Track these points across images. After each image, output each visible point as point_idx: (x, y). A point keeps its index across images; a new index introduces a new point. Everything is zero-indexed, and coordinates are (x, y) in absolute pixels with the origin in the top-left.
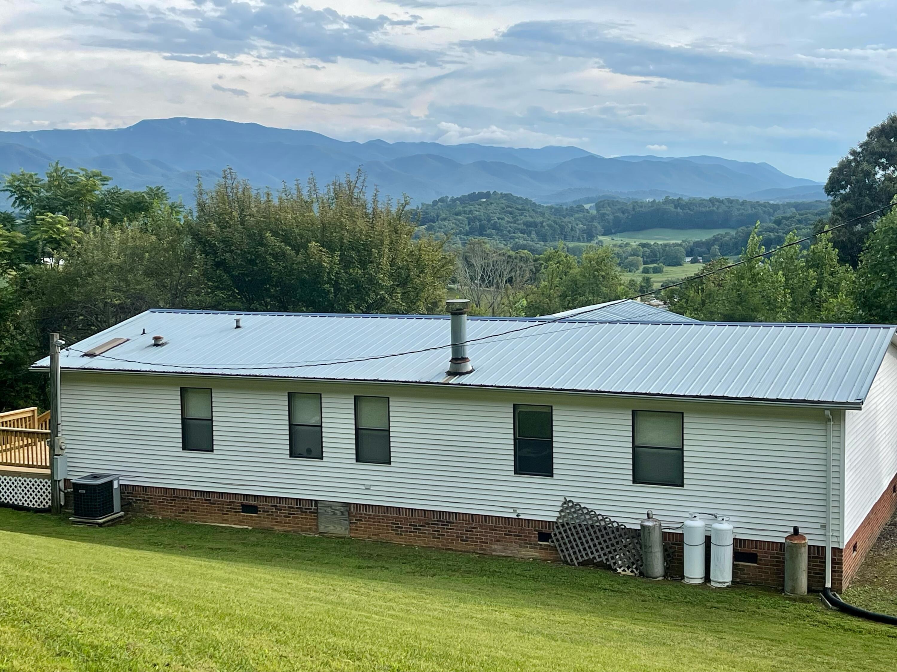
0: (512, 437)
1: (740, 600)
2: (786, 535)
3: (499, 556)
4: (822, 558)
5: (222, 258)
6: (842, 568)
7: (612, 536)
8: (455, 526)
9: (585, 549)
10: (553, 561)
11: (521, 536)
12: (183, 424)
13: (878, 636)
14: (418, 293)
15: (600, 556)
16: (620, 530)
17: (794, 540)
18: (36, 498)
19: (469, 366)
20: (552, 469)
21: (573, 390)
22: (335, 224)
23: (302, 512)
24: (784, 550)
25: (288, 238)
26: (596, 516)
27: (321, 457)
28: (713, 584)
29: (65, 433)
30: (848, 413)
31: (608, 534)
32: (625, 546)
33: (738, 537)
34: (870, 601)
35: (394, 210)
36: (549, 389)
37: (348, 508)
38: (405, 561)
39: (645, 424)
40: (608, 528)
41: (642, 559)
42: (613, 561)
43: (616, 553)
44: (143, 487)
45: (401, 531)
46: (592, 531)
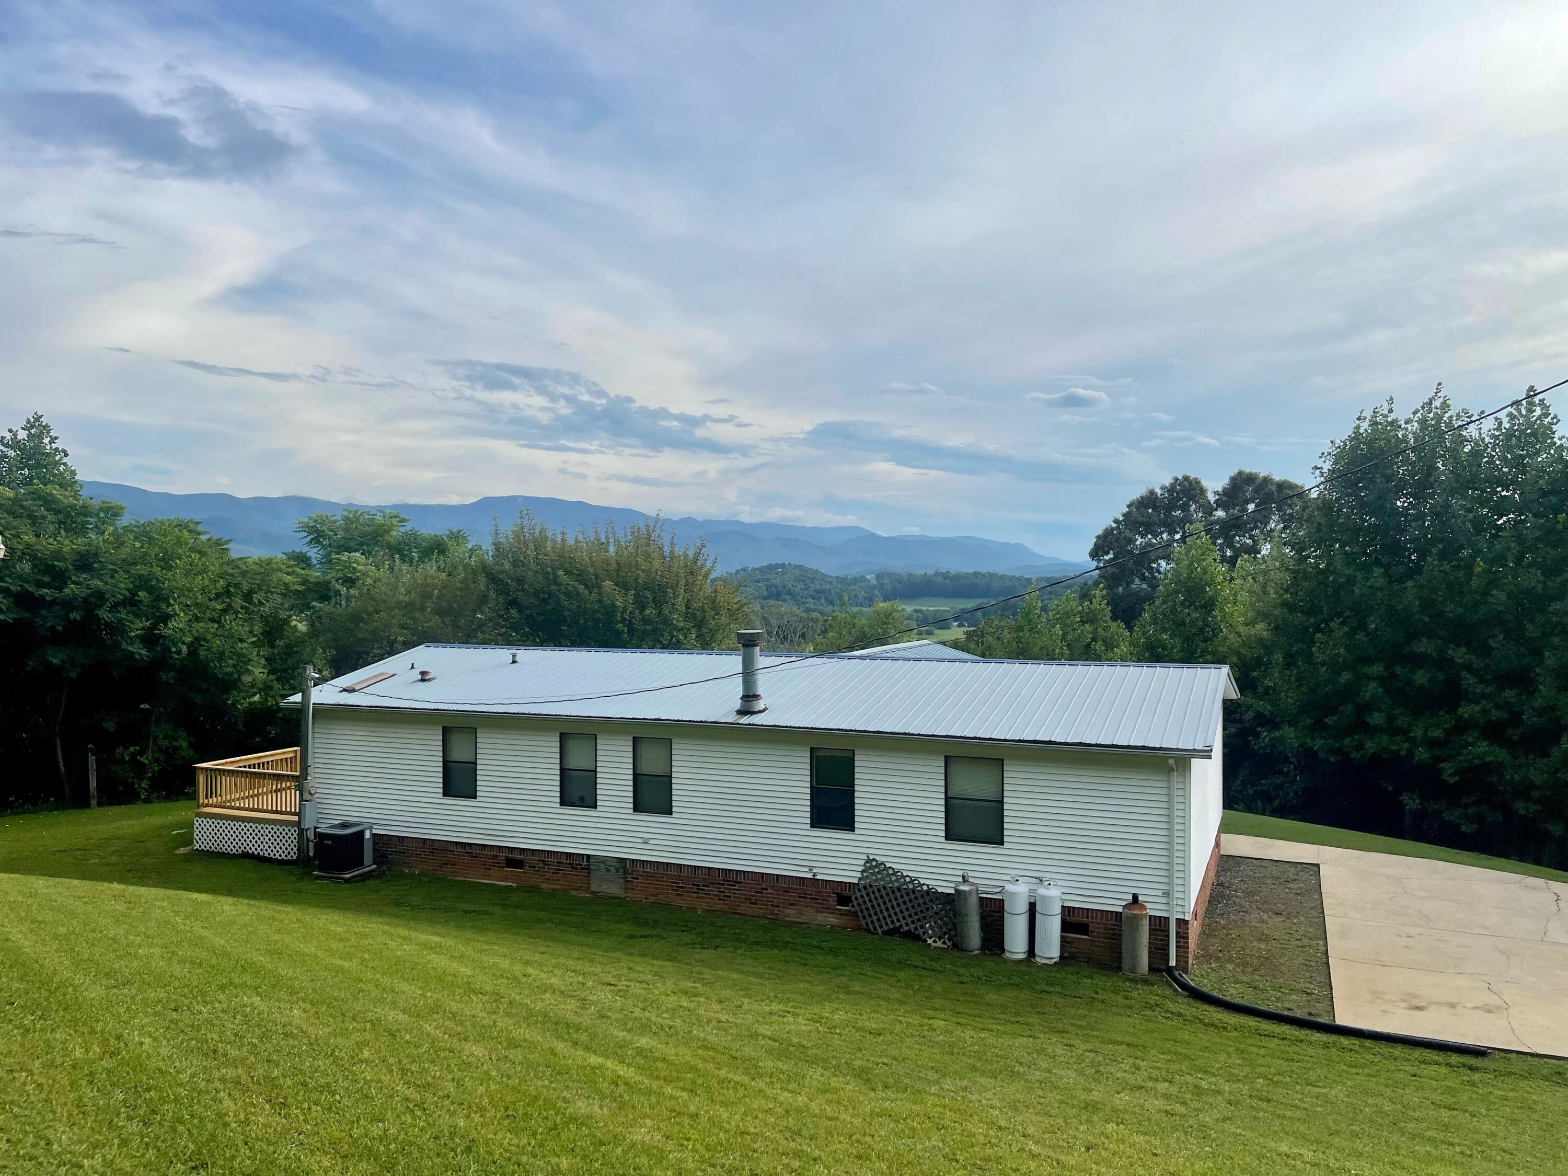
0: (808, 784)
1: (1073, 982)
2: (1124, 903)
3: (792, 922)
4: (1165, 931)
5: (514, 596)
6: (1187, 943)
7: (921, 901)
8: (743, 887)
9: (890, 916)
10: (854, 930)
11: (818, 900)
12: (445, 767)
13: (1247, 1034)
14: (713, 635)
15: (907, 924)
16: (931, 894)
17: (1134, 910)
18: (284, 848)
19: (760, 705)
20: (854, 822)
21: (878, 732)
22: (630, 564)
23: (573, 868)
24: (1121, 921)
25: (581, 577)
26: (903, 877)
27: (595, 806)
28: (1038, 959)
29: (316, 775)
30: (1194, 761)
31: (916, 898)
32: (936, 913)
33: (1067, 904)
34: (1224, 984)
35: (691, 554)
36: (851, 730)
37: (623, 864)
38: (684, 928)
39: (959, 772)
40: (916, 892)
41: (956, 928)
42: (923, 930)
43: (926, 921)
44: (399, 837)
45: (682, 891)
46: (898, 895)
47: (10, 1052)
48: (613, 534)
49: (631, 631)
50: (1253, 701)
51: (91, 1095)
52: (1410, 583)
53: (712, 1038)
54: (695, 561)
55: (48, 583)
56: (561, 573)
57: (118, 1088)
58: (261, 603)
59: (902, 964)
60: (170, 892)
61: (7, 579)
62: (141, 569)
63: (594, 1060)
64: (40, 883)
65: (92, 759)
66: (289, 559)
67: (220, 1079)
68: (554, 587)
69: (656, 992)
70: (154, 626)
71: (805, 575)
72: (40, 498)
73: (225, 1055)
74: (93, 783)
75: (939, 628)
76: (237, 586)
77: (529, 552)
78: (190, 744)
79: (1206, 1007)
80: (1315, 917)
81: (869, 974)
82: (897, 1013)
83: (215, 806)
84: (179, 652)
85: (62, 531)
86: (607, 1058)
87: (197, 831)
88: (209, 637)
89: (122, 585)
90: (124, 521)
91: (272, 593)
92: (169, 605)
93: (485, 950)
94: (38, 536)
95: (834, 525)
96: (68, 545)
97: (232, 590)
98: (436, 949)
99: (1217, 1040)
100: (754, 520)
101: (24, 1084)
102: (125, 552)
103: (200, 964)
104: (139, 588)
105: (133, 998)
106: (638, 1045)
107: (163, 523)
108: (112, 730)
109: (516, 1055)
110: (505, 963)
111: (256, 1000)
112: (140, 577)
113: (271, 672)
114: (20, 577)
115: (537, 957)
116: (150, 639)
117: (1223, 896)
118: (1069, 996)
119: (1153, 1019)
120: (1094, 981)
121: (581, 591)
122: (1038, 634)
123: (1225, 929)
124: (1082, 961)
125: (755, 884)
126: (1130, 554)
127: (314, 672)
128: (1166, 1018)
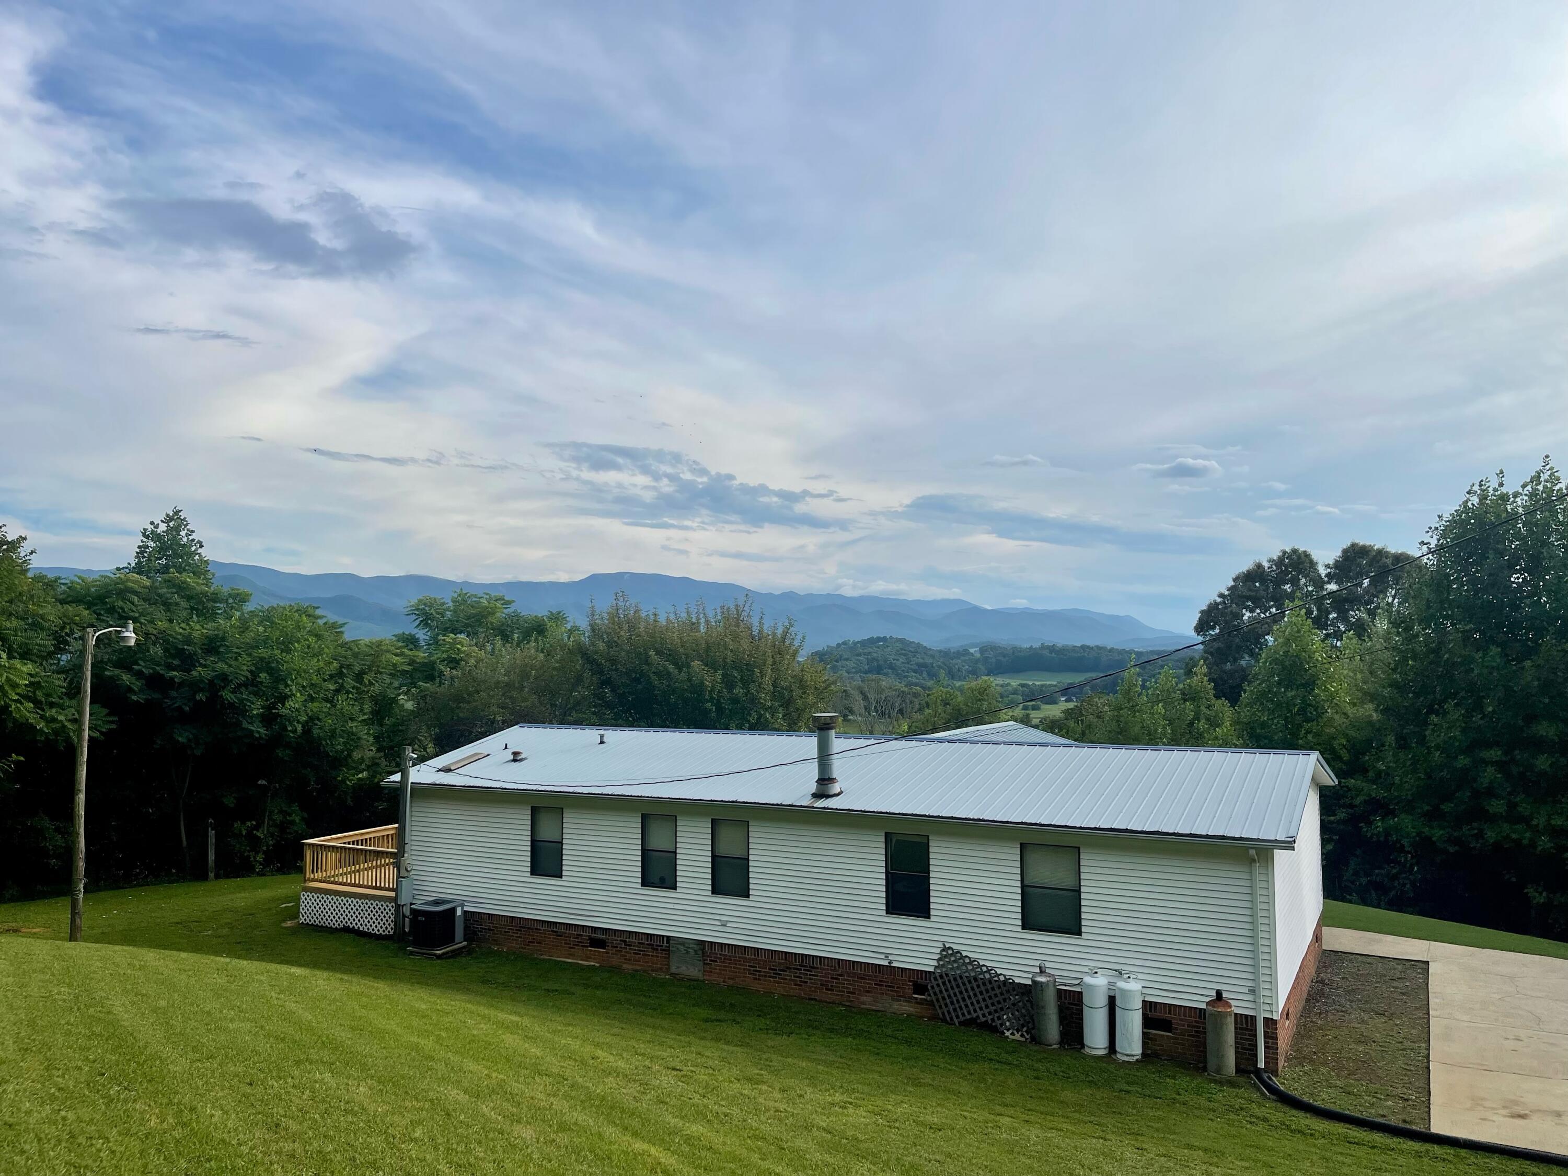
0: (884, 870)
1: (1155, 1081)
2: (1208, 999)
3: (868, 1010)
4: (1251, 1030)
5: (608, 676)
6: (1277, 1044)
7: (998, 991)
8: (819, 972)
9: (966, 1006)
10: (930, 1019)
11: (893, 987)
12: (533, 846)
13: (1335, 1142)
14: (800, 714)
15: (984, 1016)
16: (1007, 984)
17: (1218, 1007)
18: (382, 923)
19: (836, 788)
20: (929, 909)
21: (952, 818)
22: (719, 644)
23: (653, 949)
24: (1205, 1018)
25: (671, 655)
26: (980, 966)
27: (674, 888)
28: (1119, 1056)
29: (413, 853)
30: (1277, 852)
31: (993, 989)
32: (1014, 1005)
33: (1148, 999)
34: (1315, 1088)
35: (779, 632)
36: (925, 816)
37: (702, 947)
38: (760, 1013)
39: (1033, 857)
40: (993, 982)
41: (1033, 1021)
42: (1000, 1022)
43: (1003, 1013)
44: (489, 914)
45: (759, 975)
46: (975, 985)
47: (92, 1120)
48: (704, 614)
49: (720, 709)
50: (1364, 784)
51: (158, 1162)
52: (1528, 663)
53: (765, 1128)
54: (783, 640)
55: (179, 666)
56: (652, 653)
57: (183, 1157)
58: (371, 684)
59: (977, 1057)
60: (273, 967)
61: (141, 662)
62: (263, 652)
63: (639, 1146)
64: (150, 956)
65: (212, 833)
66: (398, 641)
67: (276, 1153)
68: (645, 667)
69: (721, 1079)
70: (273, 706)
71: (908, 649)
72: (174, 586)
73: (286, 1129)
74: (212, 857)
75: (1047, 703)
76: (349, 667)
77: (622, 633)
78: (303, 819)
79: (1294, 1112)
80: (1420, 1018)
81: (942, 1066)
82: (964, 1108)
83: (320, 881)
84: (295, 731)
85: (194, 616)
86: (654, 1144)
87: (303, 905)
88: (322, 716)
89: (244, 667)
90: (249, 607)
91: (381, 673)
92: (287, 686)
93: (559, 1031)
94: (171, 621)
95: (939, 597)
96: (199, 629)
97: (345, 671)
98: (511, 1028)
99: (1301, 1147)
100: (856, 594)
101: (99, 1151)
102: (249, 636)
103: (283, 1040)
104: (260, 670)
105: (213, 1072)
106: (688, 1132)
107: (284, 608)
108: (232, 805)
109: (563, 1138)
110: (575, 1045)
111: (327, 1075)
112: (262, 659)
113: (378, 750)
114: (152, 660)
115: (609, 1039)
116: (269, 718)
117: (1321, 993)
118: (1149, 1096)
119: (1236, 1124)
120: (1177, 1082)
121: (672, 670)
122: (1139, 712)
123: (1322, 1030)
124: (1165, 1060)
125: (831, 970)
126: (1237, 628)
127: (413, 753)
128: (1251, 1123)
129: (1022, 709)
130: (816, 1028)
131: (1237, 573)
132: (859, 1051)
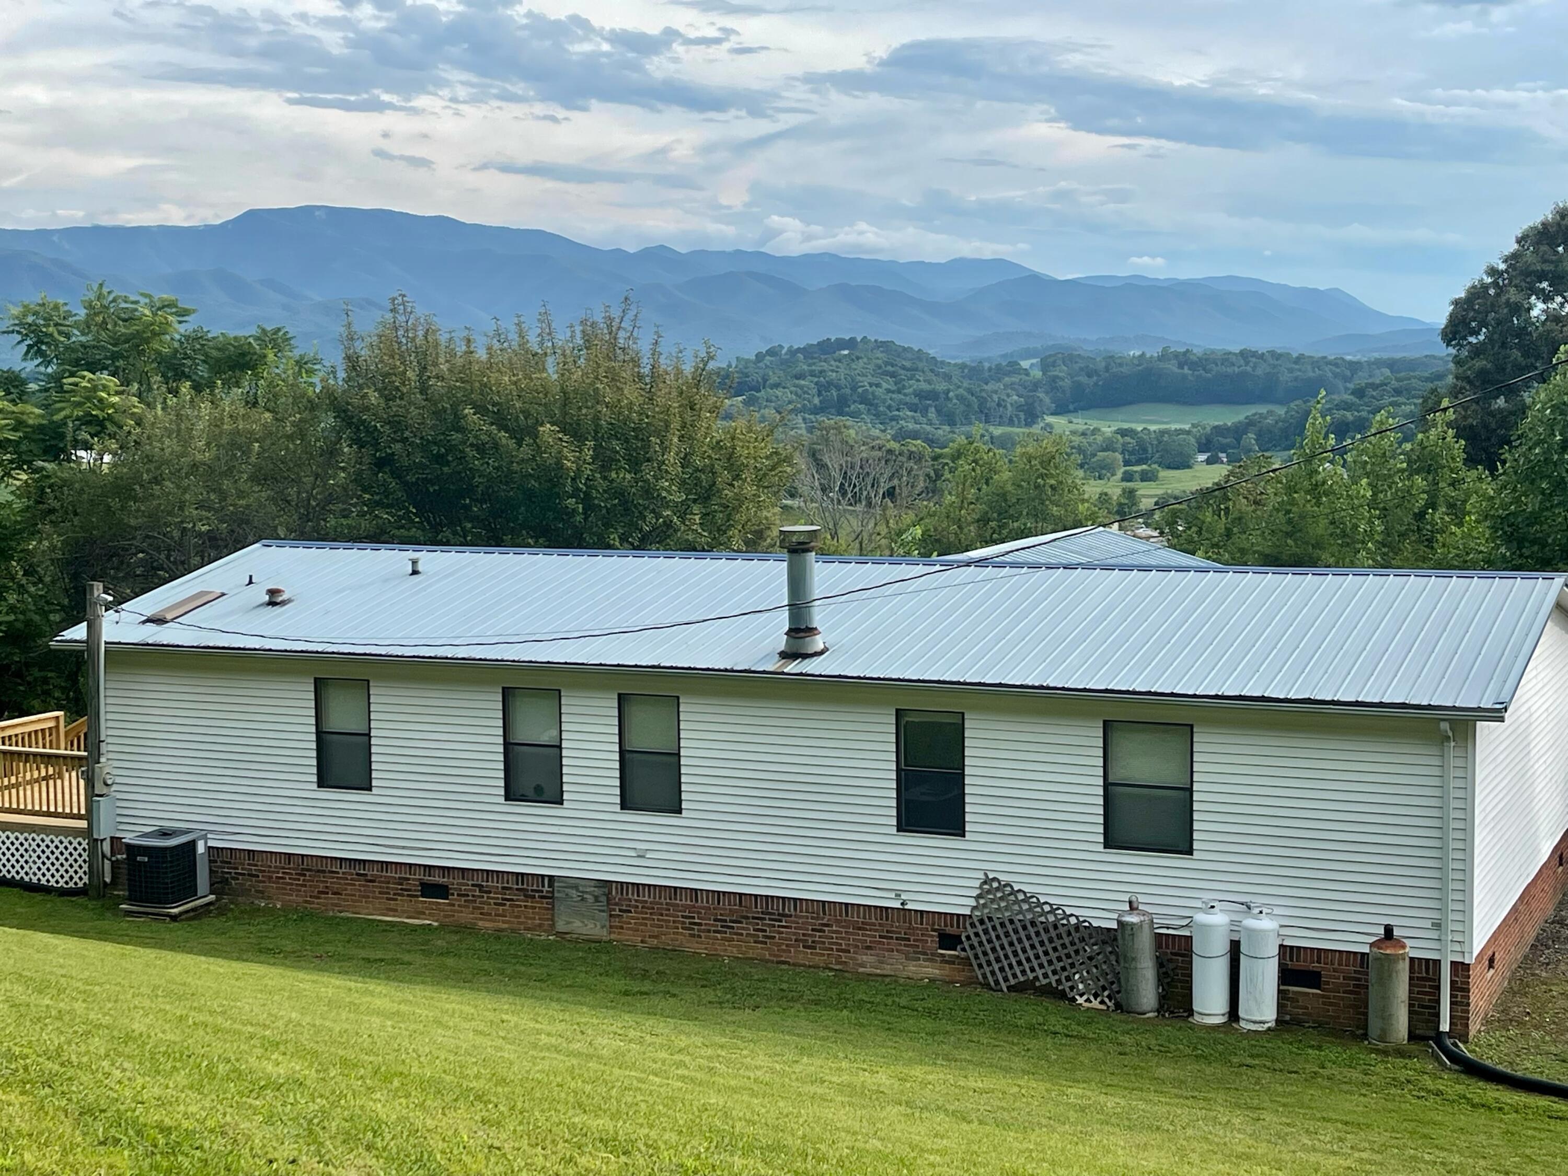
0: (893, 766)
1: (1291, 1053)
2: (1372, 939)
3: (870, 975)
4: (1433, 980)
6: (1468, 997)
7: (1067, 940)
9: (1019, 963)
10: (963, 984)
11: (908, 940)
12: (319, 741)
15: (1045, 976)
16: (1082, 929)
17: (1387, 947)
18: (62, 871)
19: (818, 643)
20: (963, 822)
21: (1001, 685)
22: (586, 393)
23: (527, 895)
24: (1368, 967)
26: (1039, 904)
27: (559, 801)
28: (1242, 1024)
29: (113, 756)
30: (1481, 726)
31: (1060, 937)
32: (1090, 958)
33: (1288, 942)
34: (1519, 1056)
35: (688, 368)
36: (959, 683)
37: (606, 890)
38: (705, 982)
39: (1126, 744)
40: (1059, 926)
41: (1119, 982)
42: (1070, 984)
43: (1074, 970)
44: (249, 851)
45: (699, 930)
46: (1032, 931)
48: (551, 335)
49: (590, 509)
54: (696, 382)
56: (468, 411)
59: (1034, 1030)
68: (455, 436)
71: (899, 363)
77: (410, 373)
99: (1481, 1121)
118: (1281, 1071)
119: (1397, 1098)
120: (1323, 1053)
121: (504, 441)
122: (1327, 495)
123: (1546, 984)
124: (1309, 1027)
125: (812, 918)
126: (1522, 332)
127: (105, 592)
128: (1418, 1097)
129: (1123, 480)
130: (792, 1000)
131: (1525, 227)
132: (862, 1025)
